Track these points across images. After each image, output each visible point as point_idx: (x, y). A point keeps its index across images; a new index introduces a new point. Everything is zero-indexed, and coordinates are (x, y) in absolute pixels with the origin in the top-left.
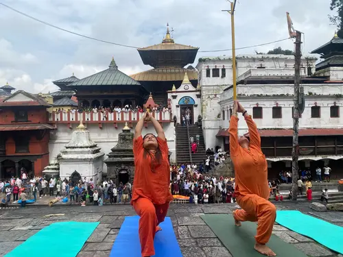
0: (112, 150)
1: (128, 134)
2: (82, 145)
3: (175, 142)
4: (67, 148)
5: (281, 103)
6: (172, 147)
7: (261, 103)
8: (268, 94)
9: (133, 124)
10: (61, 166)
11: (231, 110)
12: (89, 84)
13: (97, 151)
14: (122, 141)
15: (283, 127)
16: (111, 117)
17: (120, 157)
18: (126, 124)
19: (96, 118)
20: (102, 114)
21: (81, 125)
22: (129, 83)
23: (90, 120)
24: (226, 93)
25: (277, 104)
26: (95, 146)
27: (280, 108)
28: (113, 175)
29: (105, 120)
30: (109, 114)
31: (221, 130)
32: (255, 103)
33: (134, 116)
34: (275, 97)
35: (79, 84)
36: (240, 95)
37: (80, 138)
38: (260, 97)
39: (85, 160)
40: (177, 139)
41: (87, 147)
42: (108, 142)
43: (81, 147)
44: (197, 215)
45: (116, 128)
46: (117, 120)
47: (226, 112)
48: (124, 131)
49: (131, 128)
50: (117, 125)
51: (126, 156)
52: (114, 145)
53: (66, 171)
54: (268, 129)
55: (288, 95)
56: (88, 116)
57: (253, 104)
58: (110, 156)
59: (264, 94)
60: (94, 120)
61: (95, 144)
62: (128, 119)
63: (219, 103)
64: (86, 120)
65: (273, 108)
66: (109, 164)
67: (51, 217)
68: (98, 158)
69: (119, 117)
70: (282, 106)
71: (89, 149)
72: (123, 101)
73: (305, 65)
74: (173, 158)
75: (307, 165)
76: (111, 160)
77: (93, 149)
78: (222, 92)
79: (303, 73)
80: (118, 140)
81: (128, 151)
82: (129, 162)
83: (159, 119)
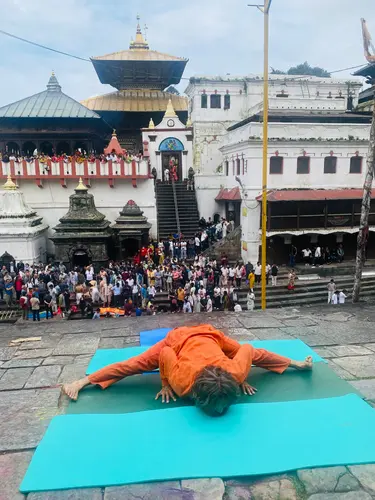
0: (61, 220)
1: (84, 196)
2: (13, 213)
3: (155, 209)
5: (310, 151)
6: (151, 216)
7: (282, 152)
8: (293, 138)
9: (91, 181)
11: (238, 161)
12: (17, 115)
13: (37, 223)
14: (75, 208)
15: (311, 187)
16: (55, 169)
17: (74, 230)
18: (81, 181)
19: (31, 170)
20: (40, 165)
21: (10, 183)
22: (81, 115)
23: (22, 174)
24: (232, 134)
25: (304, 153)
26: (33, 215)
27: (308, 158)
28: (65, 258)
29: (46, 173)
30: (53, 164)
31: (223, 191)
32: (274, 150)
33: (92, 168)
34: (303, 141)
36: (253, 138)
37: (10, 202)
38: (280, 140)
39: (20, 236)
40: (158, 204)
41: (21, 217)
42: (54, 207)
43: (12, 217)
44: (237, 332)
45: (64, 186)
46: (66, 174)
47: (230, 164)
48: (77, 191)
49: (88, 186)
50: (64, 181)
51: (83, 231)
52: (63, 213)
54: (294, 189)
55: (320, 139)
56: (19, 168)
57: (271, 153)
58: (58, 231)
59: (287, 137)
60: (29, 174)
61: (33, 211)
62: (83, 174)
63: (221, 149)
64: (17, 174)
65: (299, 159)
66: (58, 241)
67: (23, 345)
68: (41, 232)
69: (68, 169)
70: (311, 156)
71: (24, 219)
72: (72, 143)
73: (344, 93)
74: (154, 232)
75: (339, 240)
76: (61, 235)
77: (32, 220)
78: (224, 132)
79: (342, 106)
80: (68, 205)
81: (86, 221)
82: (89, 239)
83: (131, 173)
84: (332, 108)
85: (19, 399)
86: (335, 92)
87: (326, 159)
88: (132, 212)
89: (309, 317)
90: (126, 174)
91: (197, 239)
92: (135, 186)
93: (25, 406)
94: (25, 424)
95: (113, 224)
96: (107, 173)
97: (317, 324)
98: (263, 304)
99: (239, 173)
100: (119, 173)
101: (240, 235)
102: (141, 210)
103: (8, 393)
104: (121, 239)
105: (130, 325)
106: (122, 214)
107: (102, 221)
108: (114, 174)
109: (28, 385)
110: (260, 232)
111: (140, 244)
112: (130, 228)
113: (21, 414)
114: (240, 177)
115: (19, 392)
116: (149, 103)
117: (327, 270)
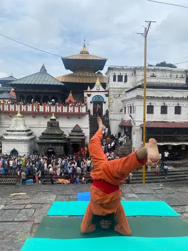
0: (42, 133)
1: (54, 122)
2: (19, 129)
3: (89, 129)
4: (8, 131)
5: (167, 103)
6: (87, 132)
7: (153, 103)
8: (158, 96)
9: (58, 115)
10: (3, 145)
11: (131, 107)
12: (25, 83)
13: (31, 134)
14: (50, 128)
15: (168, 121)
16: (41, 109)
17: (48, 139)
18: (53, 115)
19: (30, 109)
20: (34, 106)
21: (19, 115)
22: (56, 84)
23: (25, 110)
24: (127, 94)
25: (164, 104)
26: (29, 130)
27: (166, 107)
28: (43, 153)
29: (37, 111)
30: (40, 106)
31: (123, 121)
32: (149, 102)
33: (59, 109)
34: (163, 98)
35: (18, 82)
36: (138, 96)
37: (18, 124)
38: (152, 98)
39: (22, 141)
40: (90, 127)
41: (23, 131)
42: (40, 127)
43: (19, 131)
45: (45, 117)
46: (46, 111)
47: (127, 108)
48: (51, 120)
49: (56, 117)
50: (45, 115)
51: (53, 139)
52: (43, 130)
53: (7, 149)
54: (159, 122)
55: (172, 97)
56: (24, 108)
57: (148, 103)
58: (40, 139)
59: (156, 96)
60: (28, 111)
61: (29, 129)
62: (54, 111)
63: (123, 101)
64: (22, 110)
65: (162, 107)
66: (40, 144)
67: (16, 197)
68: (32, 139)
69: (47, 109)
70: (168, 105)
71: (25, 133)
72: (50, 97)
73: (184, 75)
74: (87, 141)
75: (183, 148)
76: (41, 141)
77: (28, 133)
78: (124, 93)
79: (183, 82)
80: (46, 126)
81: (54, 134)
82: (55, 143)
83: (78, 112)
84: (178, 83)
85: (10, 227)
86: (179, 75)
87: (176, 107)
88: (77, 130)
89: (169, 189)
90: (75, 112)
91: (109, 145)
92: (79, 118)
93: (13, 232)
94: (12, 242)
95: (68, 136)
96: (66, 111)
97: (173, 193)
98: (144, 181)
99: (131, 113)
100: (72, 111)
101: (131, 144)
102: (82, 129)
103: (5, 223)
104: (71, 144)
105: (73, 189)
106: (72, 131)
107: (62, 134)
108: (70, 111)
109: (16, 220)
110: (142, 143)
111: (80, 147)
112: (76, 139)
113: (10, 236)
114: (132, 115)
115: (10, 223)
116: (88, 79)
117: (177, 164)
